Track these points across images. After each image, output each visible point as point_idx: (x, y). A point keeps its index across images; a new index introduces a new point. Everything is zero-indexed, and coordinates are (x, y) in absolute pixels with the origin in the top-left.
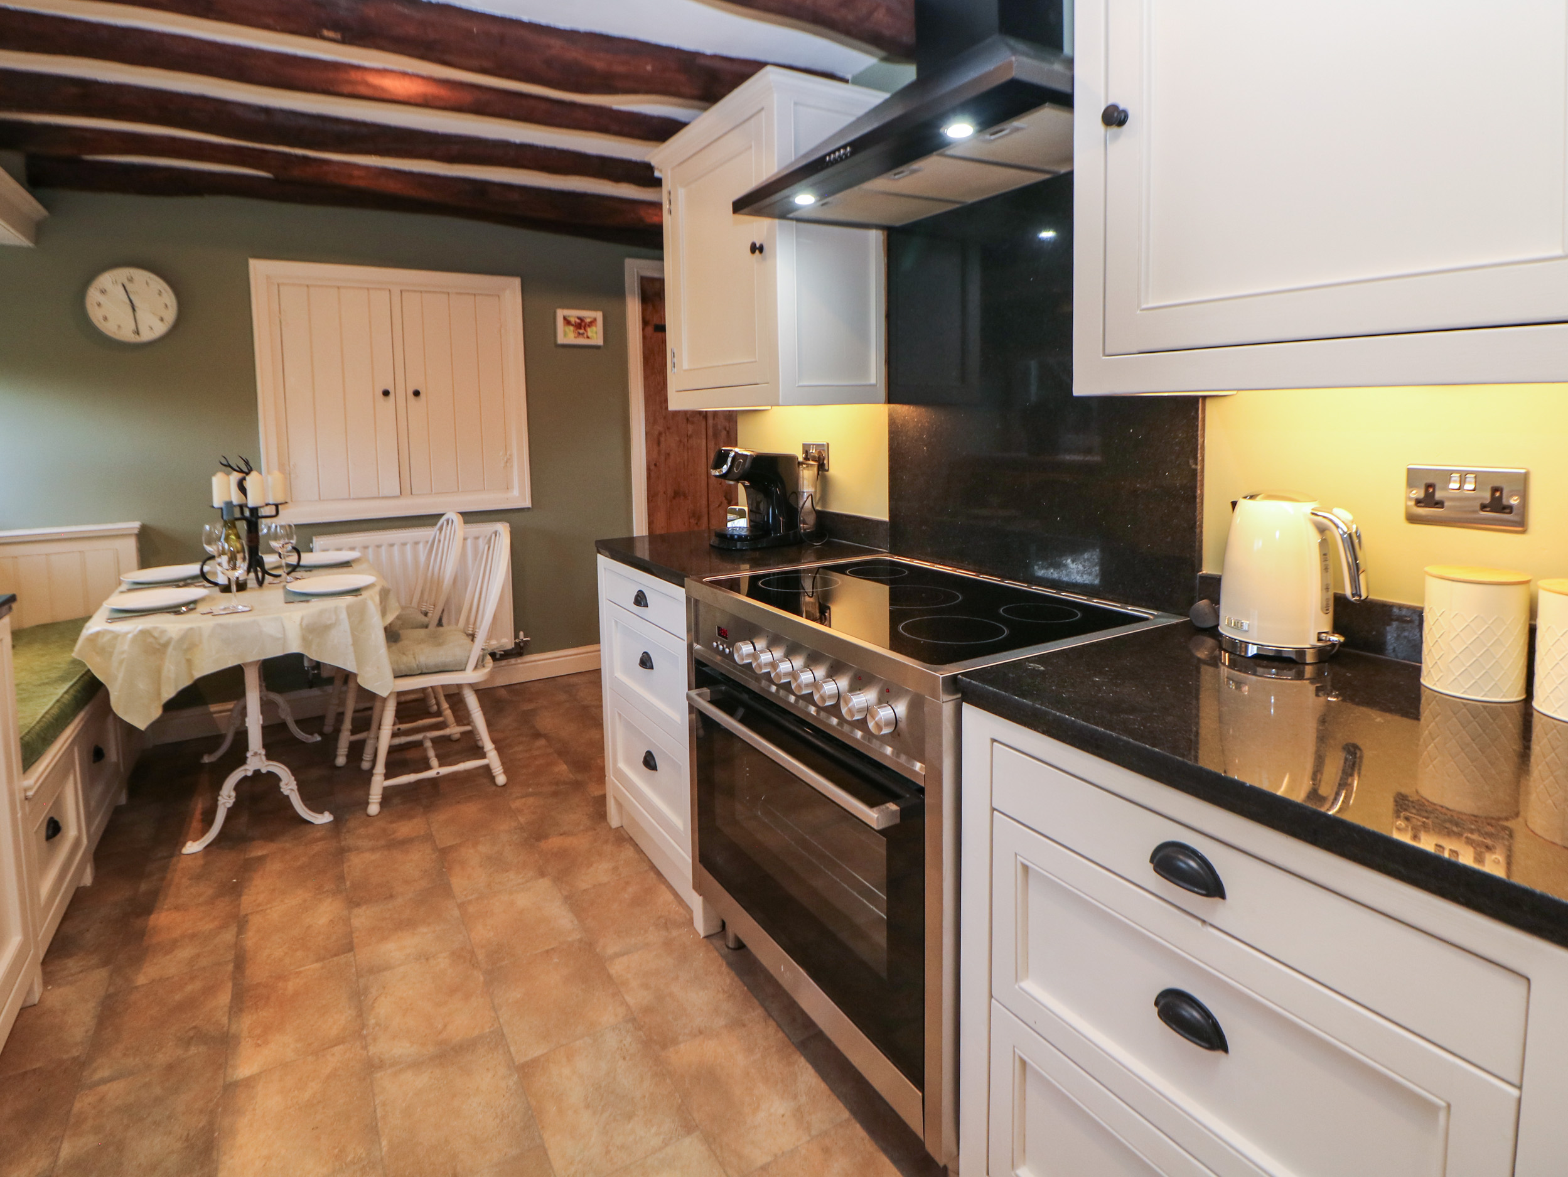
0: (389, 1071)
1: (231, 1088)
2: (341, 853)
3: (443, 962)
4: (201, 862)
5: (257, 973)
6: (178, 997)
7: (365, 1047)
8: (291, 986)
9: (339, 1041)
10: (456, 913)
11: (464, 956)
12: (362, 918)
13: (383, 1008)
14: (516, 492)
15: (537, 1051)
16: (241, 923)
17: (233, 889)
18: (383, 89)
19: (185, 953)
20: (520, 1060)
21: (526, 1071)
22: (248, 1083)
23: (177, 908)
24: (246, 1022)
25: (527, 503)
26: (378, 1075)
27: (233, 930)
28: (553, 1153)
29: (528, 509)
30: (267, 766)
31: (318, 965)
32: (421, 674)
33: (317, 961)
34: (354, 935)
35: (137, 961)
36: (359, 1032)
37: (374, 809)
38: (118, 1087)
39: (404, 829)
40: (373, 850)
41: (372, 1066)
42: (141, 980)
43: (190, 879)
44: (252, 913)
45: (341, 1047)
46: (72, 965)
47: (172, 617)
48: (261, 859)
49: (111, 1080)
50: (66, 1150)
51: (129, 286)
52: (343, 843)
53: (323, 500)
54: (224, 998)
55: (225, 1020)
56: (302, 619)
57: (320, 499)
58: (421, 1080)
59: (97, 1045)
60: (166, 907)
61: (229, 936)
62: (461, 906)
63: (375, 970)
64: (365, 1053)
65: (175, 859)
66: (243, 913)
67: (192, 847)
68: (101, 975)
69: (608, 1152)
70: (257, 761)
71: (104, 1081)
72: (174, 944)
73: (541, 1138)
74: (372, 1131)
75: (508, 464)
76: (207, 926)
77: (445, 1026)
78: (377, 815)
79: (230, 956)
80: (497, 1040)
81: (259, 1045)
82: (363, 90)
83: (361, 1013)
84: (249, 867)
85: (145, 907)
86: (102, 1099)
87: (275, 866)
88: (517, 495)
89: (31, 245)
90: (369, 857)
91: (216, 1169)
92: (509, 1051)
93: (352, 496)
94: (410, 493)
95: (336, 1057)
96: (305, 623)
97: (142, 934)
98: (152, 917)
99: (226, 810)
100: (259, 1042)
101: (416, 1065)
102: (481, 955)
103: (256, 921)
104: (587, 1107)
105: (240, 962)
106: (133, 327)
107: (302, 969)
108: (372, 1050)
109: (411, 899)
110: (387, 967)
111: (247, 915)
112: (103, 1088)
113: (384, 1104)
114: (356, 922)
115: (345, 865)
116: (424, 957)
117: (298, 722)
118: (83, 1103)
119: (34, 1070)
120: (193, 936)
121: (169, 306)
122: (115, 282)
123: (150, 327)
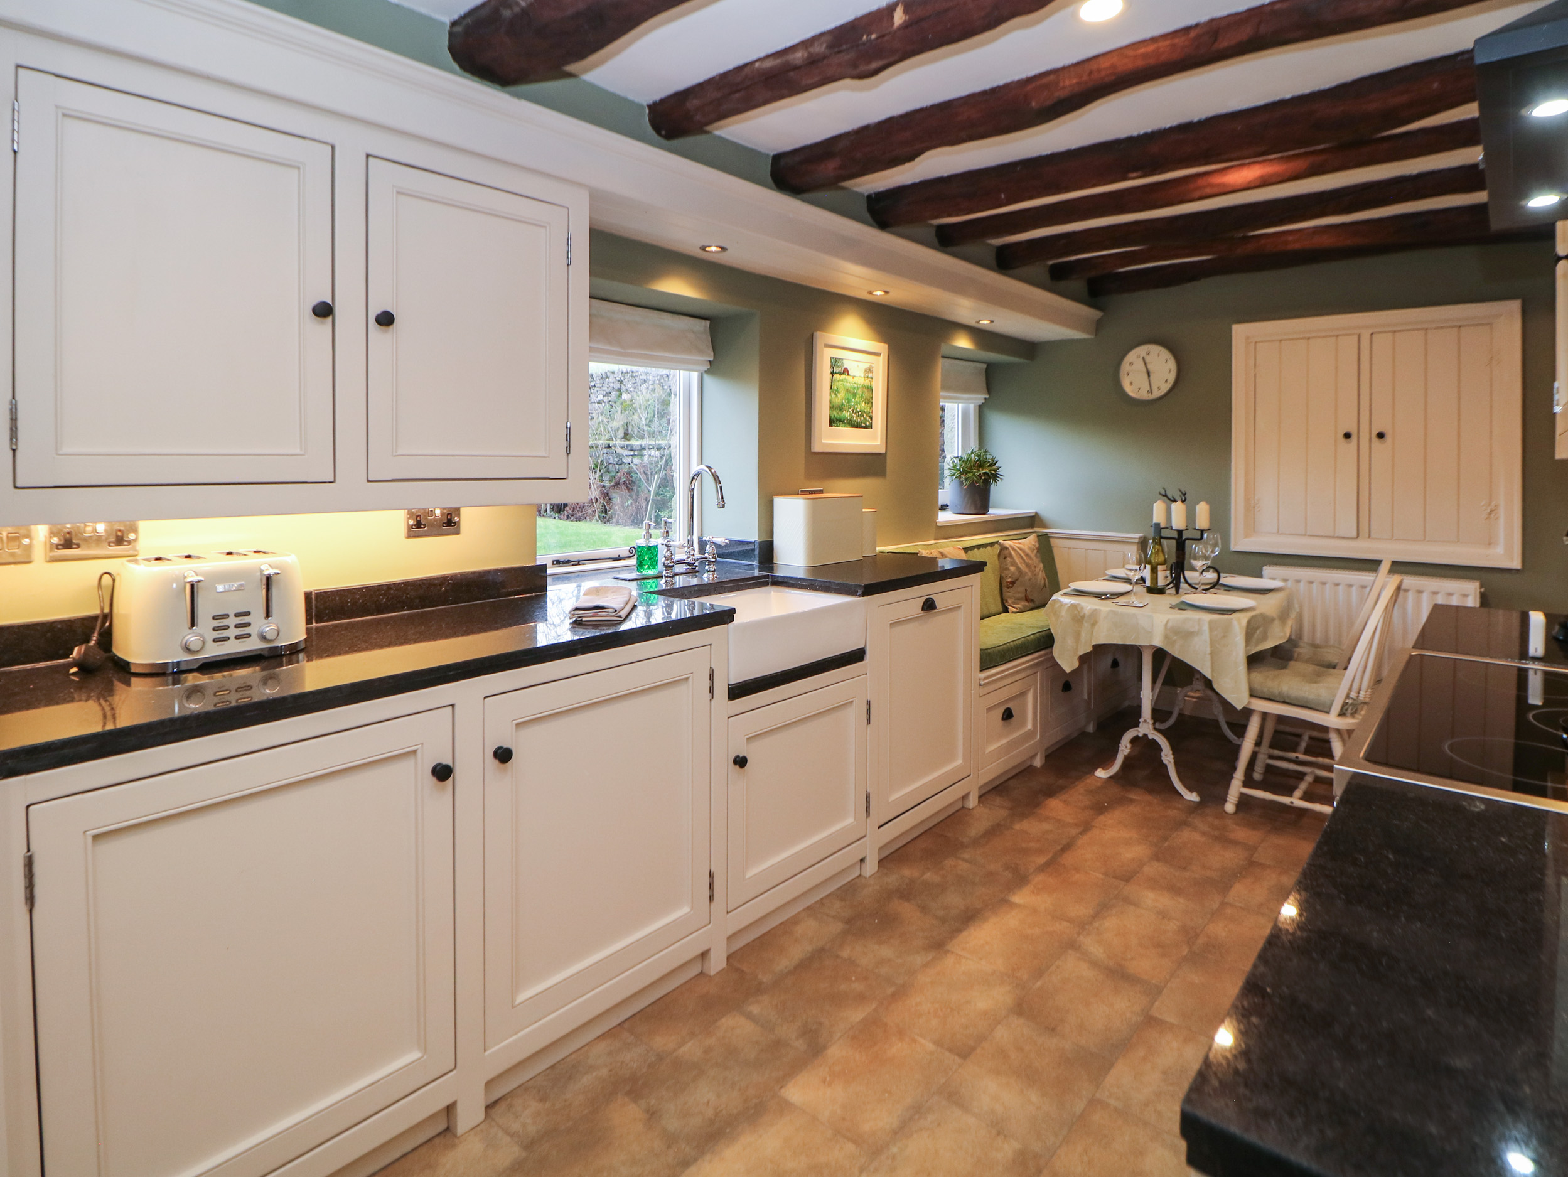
0: (1078, 955)
1: (1004, 902)
2: (1181, 824)
3: (1172, 926)
4: (1099, 784)
5: (1068, 859)
6: (1024, 845)
7: (1079, 934)
8: (1077, 877)
9: (1070, 920)
10: (1216, 906)
11: (1189, 934)
12: (1153, 869)
13: (1110, 923)
14: (1500, 550)
15: (1171, 1019)
16: (1086, 827)
17: (1100, 809)
18: (1224, 185)
19: (1046, 826)
20: (1154, 1012)
21: (1150, 1021)
22: (1013, 906)
23: (1065, 802)
24: (1040, 878)
25: (1516, 564)
26: (1070, 952)
27: (1081, 829)
28: (1114, 1072)
29: (1517, 571)
30: (1152, 734)
31: (1101, 876)
32: (1284, 702)
33: (1102, 874)
34: (1138, 875)
35: (1024, 816)
36: (1083, 925)
37: (1230, 807)
38: (965, 866)
39: (1241, 834)
40: (1204, 834)
41: (1072, 945)
42: (1017, 827)
43: (1085, 790)
44: (1096, 827)
45: (1068, 924)
46: (998, 800)
47: (1096, 600)
48: (1131, 801)
49: (966, 861)
50: (928, 876)
51: (1148, 359)
52: (1190, 819)
53: (1281, 534)
54: (1041, 860)
55: (1032, 870)
56: (1168, 621)
57: (1278, 532)
58: (1086, 972)
59: (976, 842)
60: (1061, 798)
61: (1073, 831)
62: (1223, 904)
63: (1127, 901)
64: (1075, 935)
65: (1088, 776)
66: (1093, 824)
67: (1101, 773)
68: (1004, 813)
69: (1146, 1105)
70: (1146, 728)
71: (964, 860)
72: (1047, 819)
73: (1117, 1059)
74: (1039, 973)
75: (1492, 515)
76: (1069, 820)
77: (1132, 959)
78: (1231, 814)
79: (1064, 842)
80: (1154, 991)
81: (1033, 892)
82: (1208, 191)
83: (1096, 916)
84: (1122, 801)
85: (1051, 792)
86: (955, 866)
87: (1134, 809)
88: (1502, 552)
89: (1093, 337)
90: (1196, 837)
91: (965, 929)
92: (1153, 1004)
93: (1308, 533)
94: (1367, 535)
95: (1061, 927)
96: (1170, 624)
97: (1037, 805)
98: (1050, 799)
99: (1123, 756)
100: (1035, 891)
101: (1095, 964)
102: (1201, 940)
103: (1095, 832)
104: (1164, 1073)
105: (1067, 848)
106: (1149, 388)
107: (1091, 872)
108: (1081, 938)
109: (1195, 878)
110: (1136, 905)
111: (1094, 826)
112: (960, 862)
113: (1058, 967)
114: (1147, 869)
115: (1176, 833)
116: (1163, 915)
117: (1228, 724)
118: (949, 862)
119: (946, 836)
120: (1059, 821)
121: (1172, 370)
122: (1138, 357)
123: (1159, 387)
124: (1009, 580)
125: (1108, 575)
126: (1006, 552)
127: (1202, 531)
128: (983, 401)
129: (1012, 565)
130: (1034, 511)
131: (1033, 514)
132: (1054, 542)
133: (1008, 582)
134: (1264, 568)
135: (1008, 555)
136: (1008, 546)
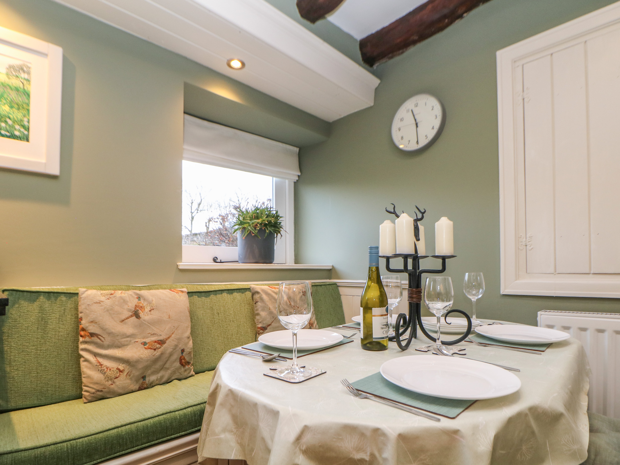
51: (416, 111)
57: (555, 272)
89: (372, 105)
106: (416, 139)
121: (438, 116)
122: (408, 111)
123: (426, 136)
124: (260, 326)
125: (353, 321)
126: (256, 297)
127: (444, 258)
128: (297, 179)
129: (263, 310)
130: (331, 265)
131: (331, 268)
132: (342, 291)
133: (259, 328)
134: (539, 313)
135: (258, 300)
136: (259, 290)
